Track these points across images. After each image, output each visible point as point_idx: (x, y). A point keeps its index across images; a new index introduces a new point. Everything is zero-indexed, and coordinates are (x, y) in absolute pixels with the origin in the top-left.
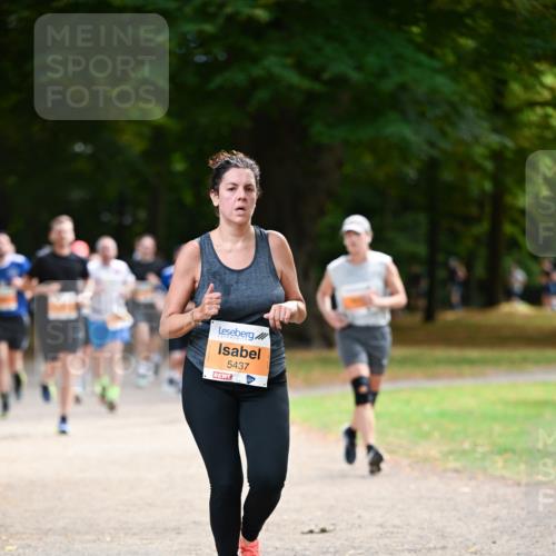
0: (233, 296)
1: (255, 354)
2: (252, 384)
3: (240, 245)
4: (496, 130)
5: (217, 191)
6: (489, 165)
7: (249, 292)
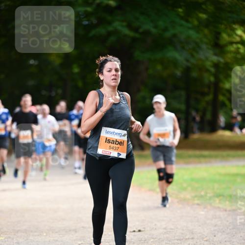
1: (122, 143)
2: (119, 157)
4: (216, 54)
5: (102, 73)
6: (213, 70)
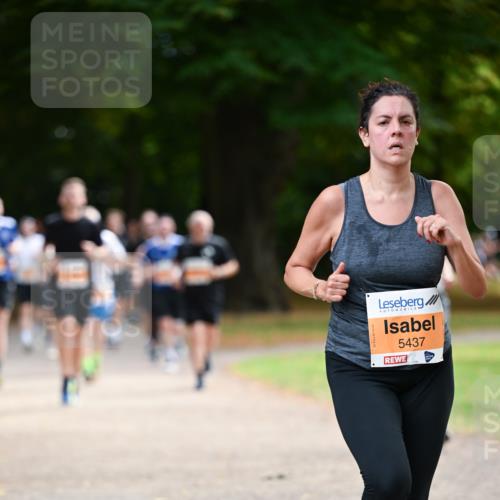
0: (380, 258)
1: (428, 324)
2: (432, 361)
3: (394, 196)
5: (366, 127)
7: (401, 254)
